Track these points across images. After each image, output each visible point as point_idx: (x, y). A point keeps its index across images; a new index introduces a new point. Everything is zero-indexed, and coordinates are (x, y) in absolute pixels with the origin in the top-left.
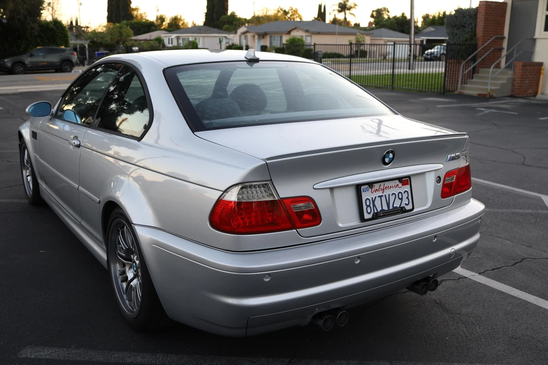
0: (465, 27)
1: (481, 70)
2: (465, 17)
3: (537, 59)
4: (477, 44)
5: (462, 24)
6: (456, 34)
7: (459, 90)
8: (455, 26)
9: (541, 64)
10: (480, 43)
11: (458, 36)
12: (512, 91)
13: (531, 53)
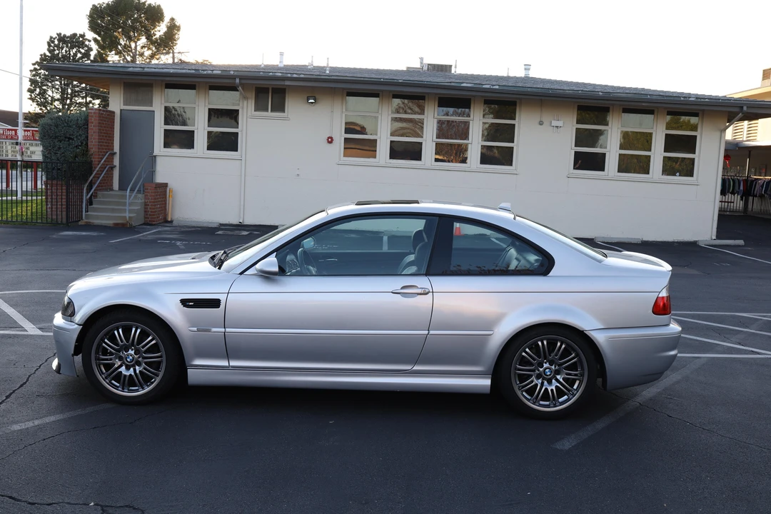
0: (73, 139)
1: (99, 193)
2: (70, 126)
3: (159, 179)
4: (92, 161)
5: (68, 136)
6: (60, 148)
7: (85, 220)
8: (56, 137)
9: (166, 185)
10: (95, 160)
11: (62, 150)
12: (145, 218)
13: (152, 173)
